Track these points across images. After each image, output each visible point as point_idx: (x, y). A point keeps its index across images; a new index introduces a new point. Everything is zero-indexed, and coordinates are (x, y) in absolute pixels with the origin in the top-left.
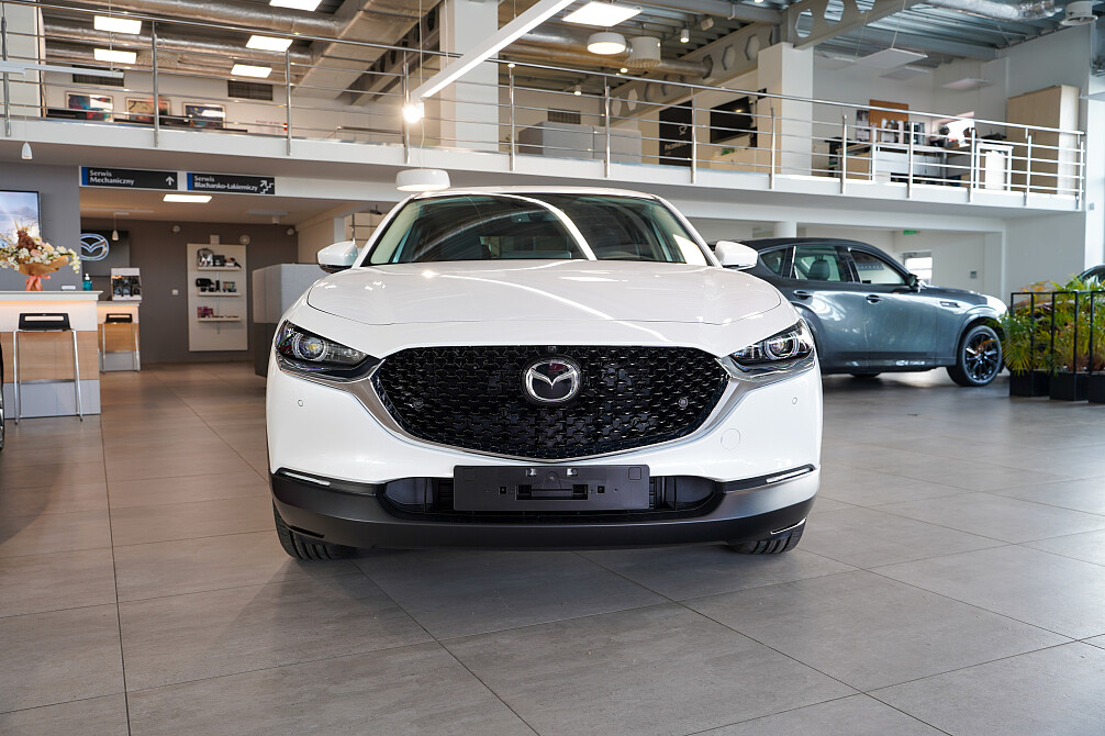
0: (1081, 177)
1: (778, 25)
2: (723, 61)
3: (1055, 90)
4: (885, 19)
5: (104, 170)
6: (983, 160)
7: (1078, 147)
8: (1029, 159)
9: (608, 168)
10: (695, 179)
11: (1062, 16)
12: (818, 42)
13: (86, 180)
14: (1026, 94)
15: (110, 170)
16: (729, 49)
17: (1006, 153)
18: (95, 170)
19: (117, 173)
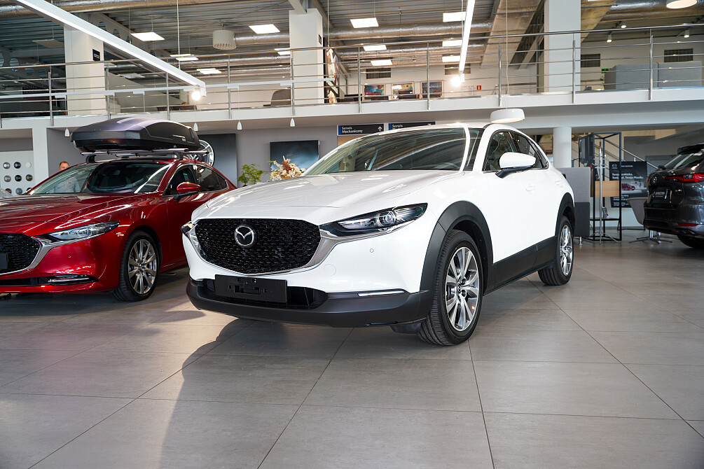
5: (348, 126)
13: (340, 133)
15: (351, 126)
18: (345, 126)
19: (355, 127)
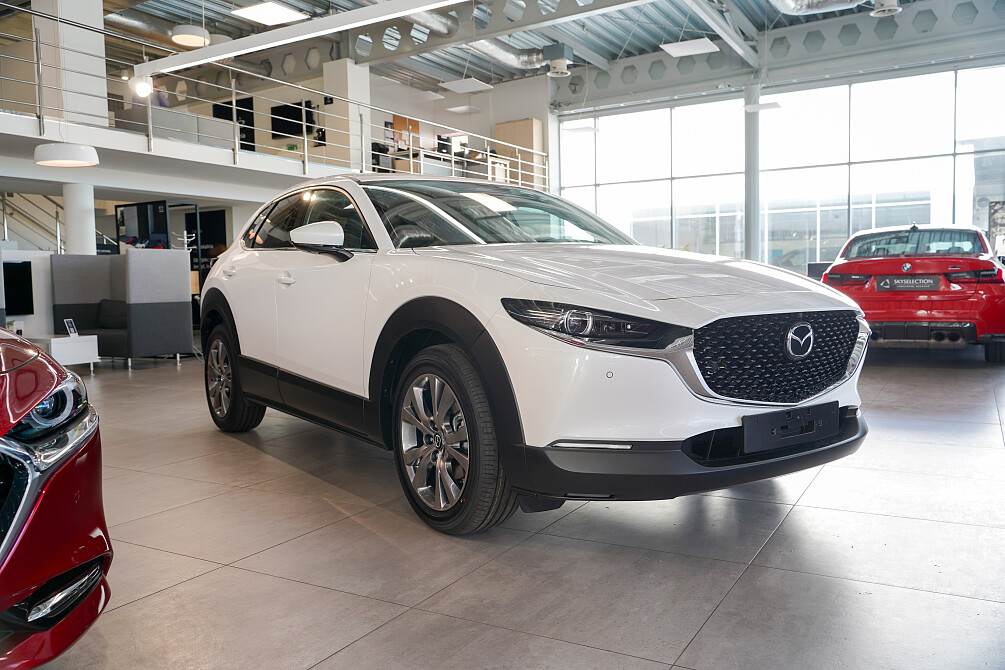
0: (547, 187)
1: (338, 43)
2: (282, 66)
3: (529, 120)
4: (436, 52)
6: (493, 169)
7: (544, 164)
8: (520, 171)
9: (237, 156)
10: (307, 171)
11: (547, 68)
12: (373, 63)
14: (508, 122)
16: (287, 57)
17: (505, 165)
